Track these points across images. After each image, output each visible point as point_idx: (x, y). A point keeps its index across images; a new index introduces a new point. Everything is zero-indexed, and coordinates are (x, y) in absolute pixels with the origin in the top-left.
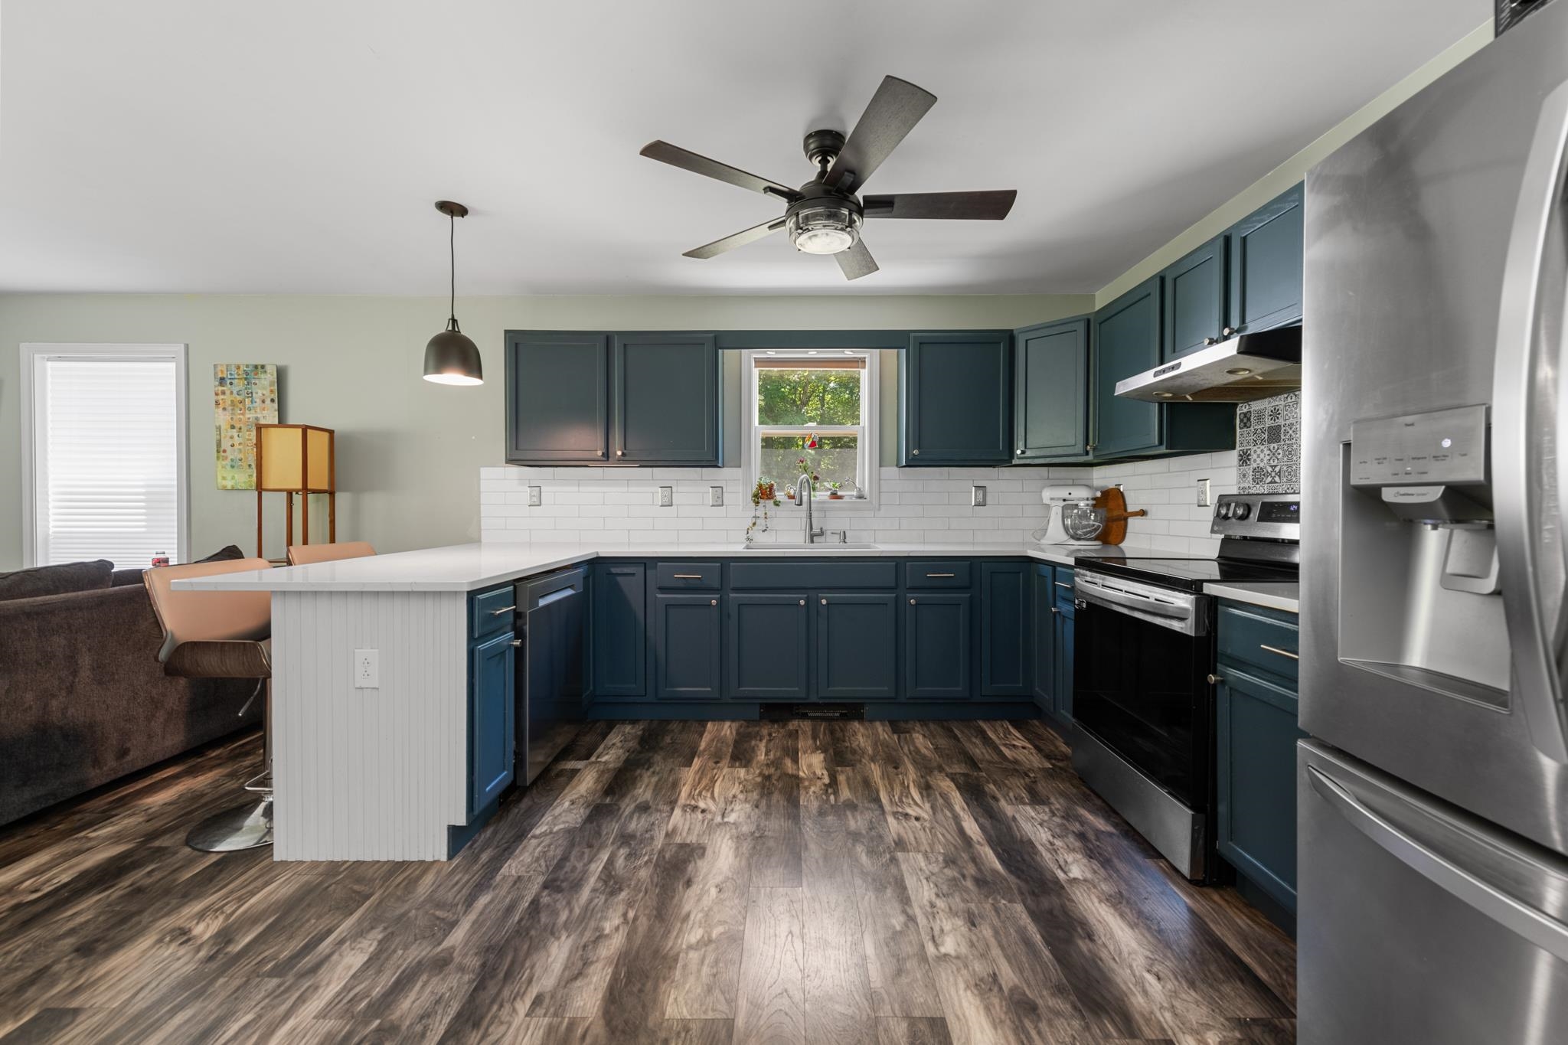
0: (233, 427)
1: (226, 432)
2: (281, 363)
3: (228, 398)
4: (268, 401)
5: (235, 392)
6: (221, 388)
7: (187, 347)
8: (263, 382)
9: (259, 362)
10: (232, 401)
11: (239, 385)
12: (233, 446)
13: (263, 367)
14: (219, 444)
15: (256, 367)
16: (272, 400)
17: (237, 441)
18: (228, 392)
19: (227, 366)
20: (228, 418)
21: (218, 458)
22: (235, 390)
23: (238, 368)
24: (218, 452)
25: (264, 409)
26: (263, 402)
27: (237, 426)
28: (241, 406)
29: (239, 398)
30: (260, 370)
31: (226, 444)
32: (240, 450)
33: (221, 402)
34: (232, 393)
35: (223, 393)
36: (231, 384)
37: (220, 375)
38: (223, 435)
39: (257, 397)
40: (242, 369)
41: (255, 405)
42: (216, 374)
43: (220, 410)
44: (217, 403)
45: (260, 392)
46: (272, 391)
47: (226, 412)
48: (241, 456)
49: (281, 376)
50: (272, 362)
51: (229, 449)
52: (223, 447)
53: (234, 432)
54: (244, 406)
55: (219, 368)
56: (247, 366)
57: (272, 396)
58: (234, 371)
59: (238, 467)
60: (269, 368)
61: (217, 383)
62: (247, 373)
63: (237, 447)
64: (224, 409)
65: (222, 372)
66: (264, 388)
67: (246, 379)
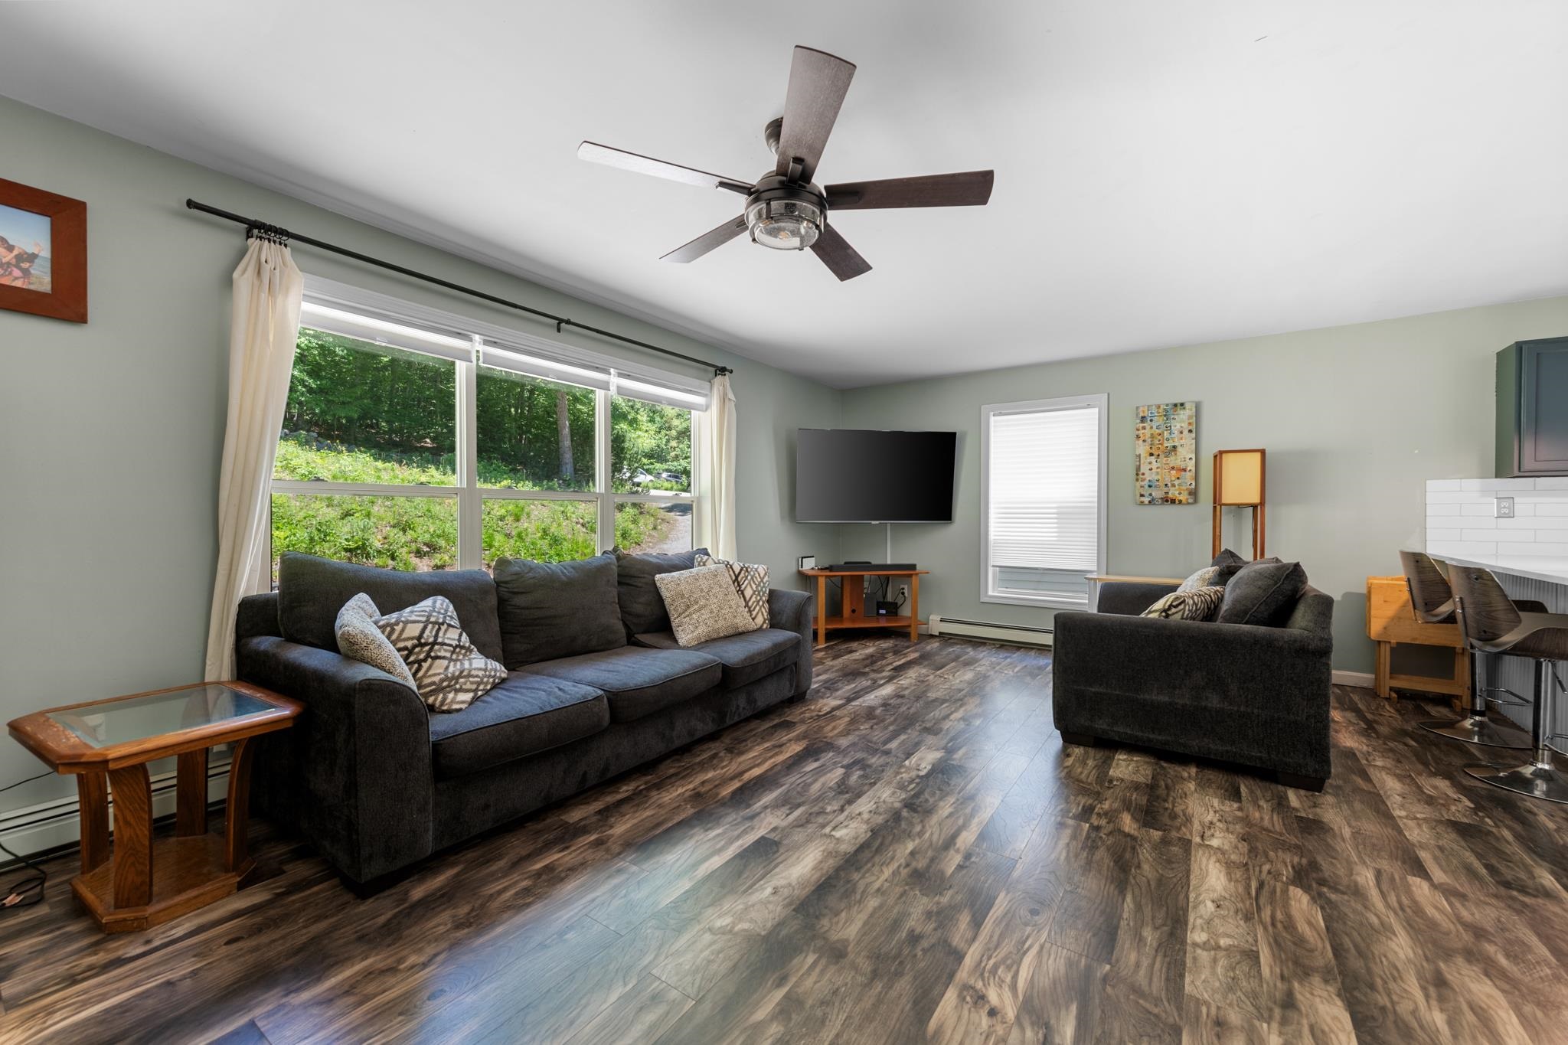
0: (1151, 455)
1: (1145, 460)
2: (1197, 399)
3: (1148, 432)
4: (1186, 432)
5: (1155, 427)
6: (1142, 425)
7: (1109, 395)
8: (1181, 416)
9: (1179, 401)
10: (1152, 434)
11: (1159, 421)
12: (1151, 469)
13: (1182, 404)
14: (1138, 468)
15: (1176, 405)
16: (1190, 431)
17: (1154, 465)
18: (1148, 427)
19: (1149, 406)
20: (1148, 448)
21: (1137, 480)
22: (1155, 425)
23: (1159, 407)
24: (1137, 475)
25: (1182, 439)
26: (1181, 433)
27: (1156, 453)
28: (1159, 437)
29: (1158, 431)
30: (1179, 407)
31: (1144, 469)
32: (1157, 473)
33: (1141, 435)
34: (1152, 428)
35: (1144, 428)
36: (1151, 420)
37: (1141, 414)
38: (1142, 462)
39: (1176, 428)
40: (1162, 407)
41: (1173, 436)
42: (1137, 414)
43: (1141, 442)
44: (1138, 437)
45: (1178, 426)
46: (1190, 424)
47: (1146, 444)
48: (1159, 477)
49: (1198, 406)
50: (1188, 398)
51: (1147, 473)
52: (1142, 471)
53: (1153, 459)
54: (1163, 437)
55: (1141, 409)
56: (1167, 405)
57: (1190, 428)
58: (1154, 410)
59: (1156, 487)
60: (1187, 406)
61: (1138, 421)
62: (1166, 411)
63: (1154, 470)
64: (1144, 441)
65: (1143, 412)
66: (1182, 421)
67: (1165, 416)
